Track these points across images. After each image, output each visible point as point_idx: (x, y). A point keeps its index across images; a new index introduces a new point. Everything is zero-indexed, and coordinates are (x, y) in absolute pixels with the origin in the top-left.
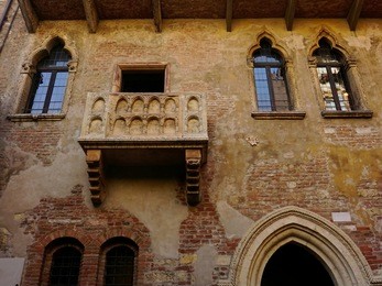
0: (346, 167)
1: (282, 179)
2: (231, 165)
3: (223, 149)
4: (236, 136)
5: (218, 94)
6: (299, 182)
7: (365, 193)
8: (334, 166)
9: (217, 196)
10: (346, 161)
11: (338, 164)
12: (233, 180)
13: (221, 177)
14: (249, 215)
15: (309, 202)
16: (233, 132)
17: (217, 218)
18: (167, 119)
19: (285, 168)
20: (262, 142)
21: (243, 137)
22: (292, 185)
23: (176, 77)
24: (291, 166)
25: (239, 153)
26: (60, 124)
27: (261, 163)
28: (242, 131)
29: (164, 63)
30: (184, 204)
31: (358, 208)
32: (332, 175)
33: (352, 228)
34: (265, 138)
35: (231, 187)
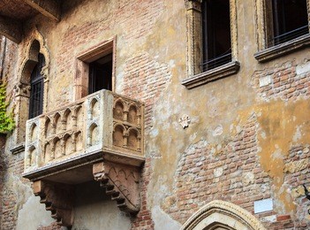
0: (276, 134)
1: (210, 166)
2: (164, 159)
3: (159, 140)
4: (171, 119)
5: (157, 65)
6: (225, 167)
7: (293, 166)
8: (263, 135)
9: (152, 201)
10: (277, 124)
11: (267, 130)
12: (165, 178)
13: (155, 177)
14: (178, 219)
15: (232, 193)
16: (168, 114)
17: (152, 227)
19: (213, 151)
20: (193, 120)
21: (177, 120)
22: (219, 172)
23: (121, 54)
24: (219, 147)
25: (172, 142)
27: (191, 150)
28: (176, 111)
31: (282, 190)
32: (259, 149)
33: (272, 219)
34: (196, 113)
35: (164, 188)
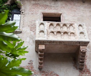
18: (71, 33)
26: (20, 35)
29: (60, 13)
30: (77, 69)
